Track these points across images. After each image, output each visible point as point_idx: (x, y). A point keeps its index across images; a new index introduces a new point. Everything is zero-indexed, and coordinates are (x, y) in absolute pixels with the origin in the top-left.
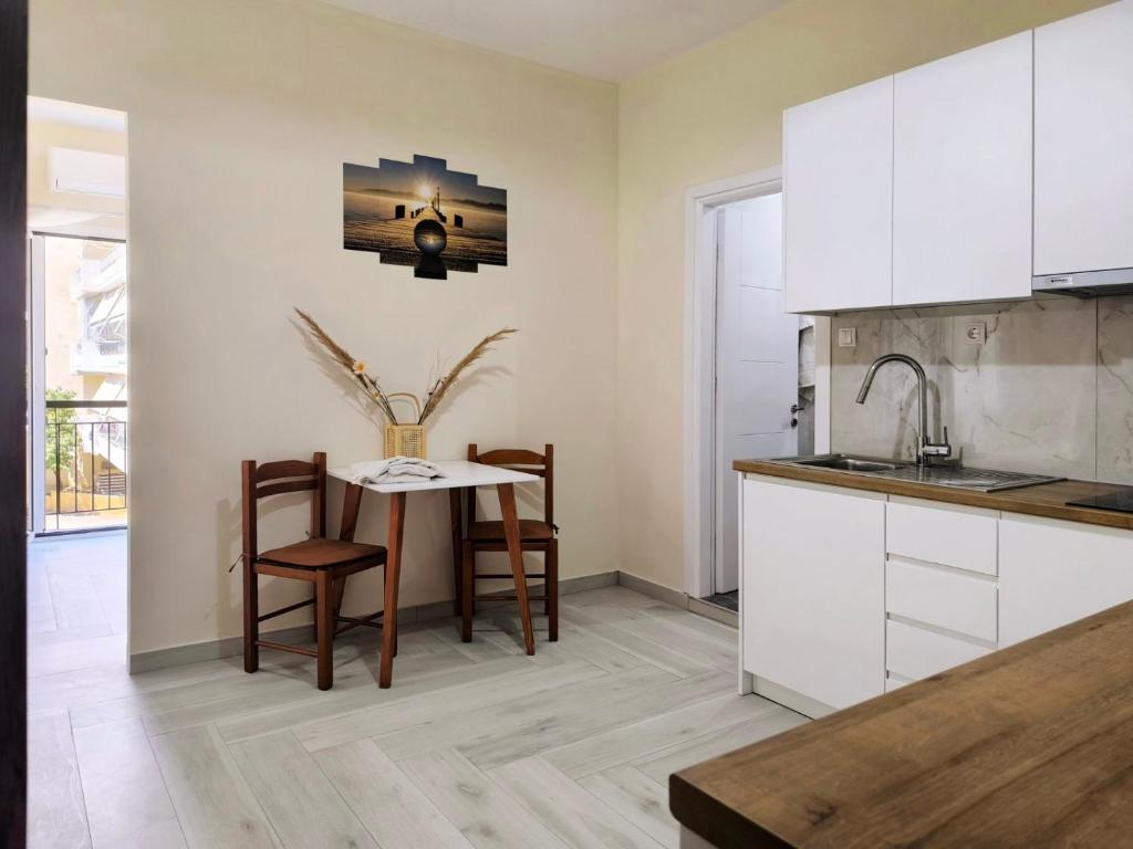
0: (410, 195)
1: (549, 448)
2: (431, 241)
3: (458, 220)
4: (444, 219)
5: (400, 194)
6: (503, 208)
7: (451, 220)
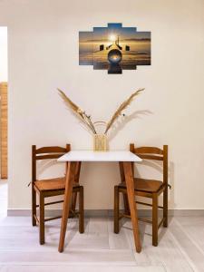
0: (106, 40)
1: (166, 147)
2: (115, 58)
3: (128, 48)
4: (121, 48)
5: (101, 41)
6: (149, 40)
7: (124, 48)
